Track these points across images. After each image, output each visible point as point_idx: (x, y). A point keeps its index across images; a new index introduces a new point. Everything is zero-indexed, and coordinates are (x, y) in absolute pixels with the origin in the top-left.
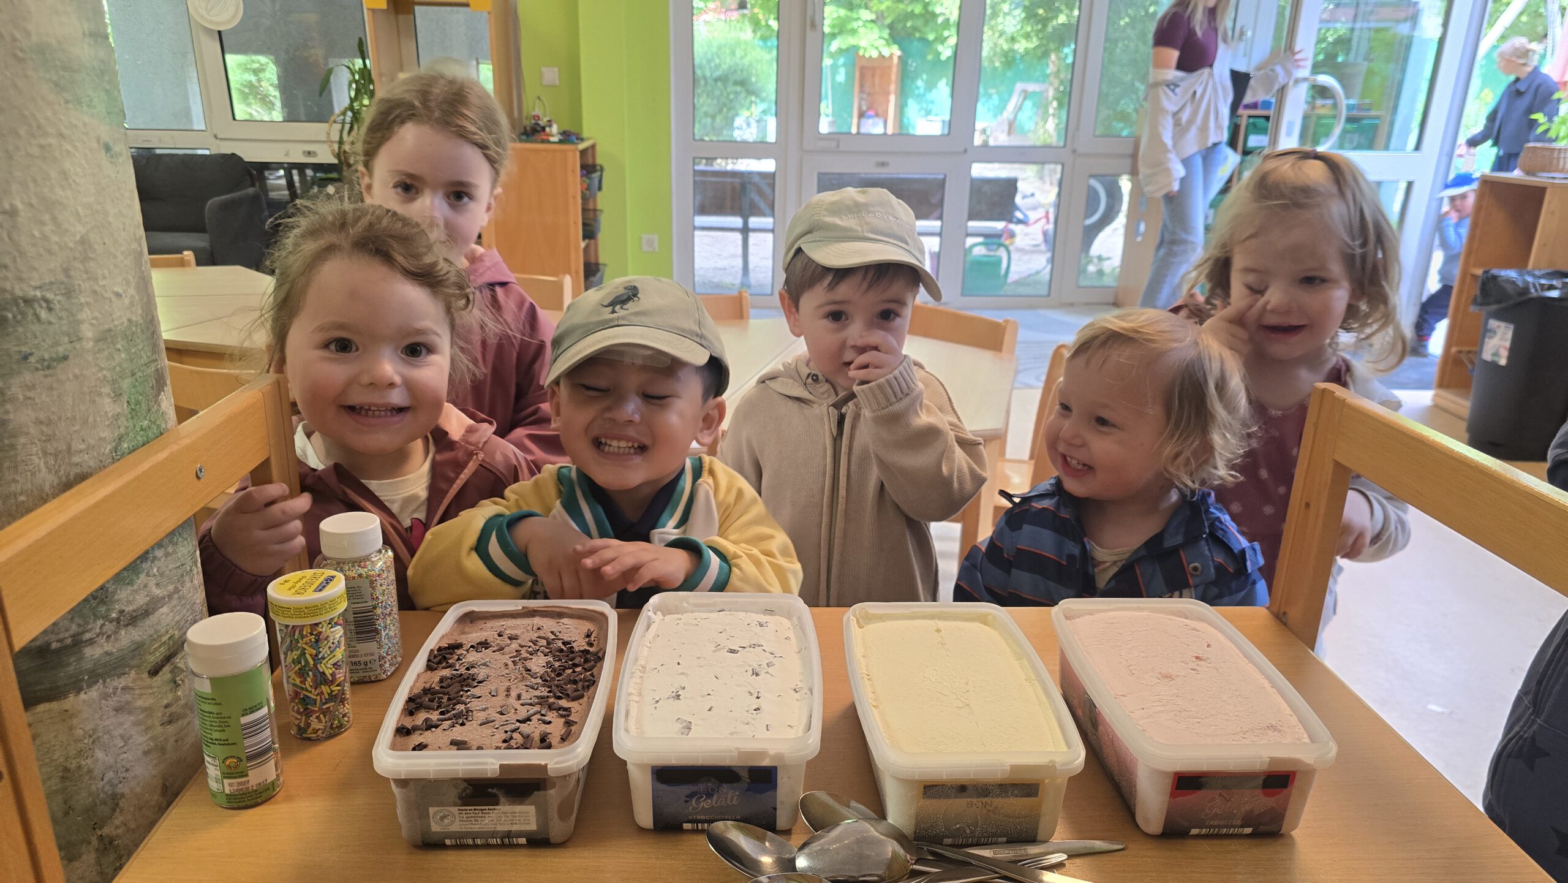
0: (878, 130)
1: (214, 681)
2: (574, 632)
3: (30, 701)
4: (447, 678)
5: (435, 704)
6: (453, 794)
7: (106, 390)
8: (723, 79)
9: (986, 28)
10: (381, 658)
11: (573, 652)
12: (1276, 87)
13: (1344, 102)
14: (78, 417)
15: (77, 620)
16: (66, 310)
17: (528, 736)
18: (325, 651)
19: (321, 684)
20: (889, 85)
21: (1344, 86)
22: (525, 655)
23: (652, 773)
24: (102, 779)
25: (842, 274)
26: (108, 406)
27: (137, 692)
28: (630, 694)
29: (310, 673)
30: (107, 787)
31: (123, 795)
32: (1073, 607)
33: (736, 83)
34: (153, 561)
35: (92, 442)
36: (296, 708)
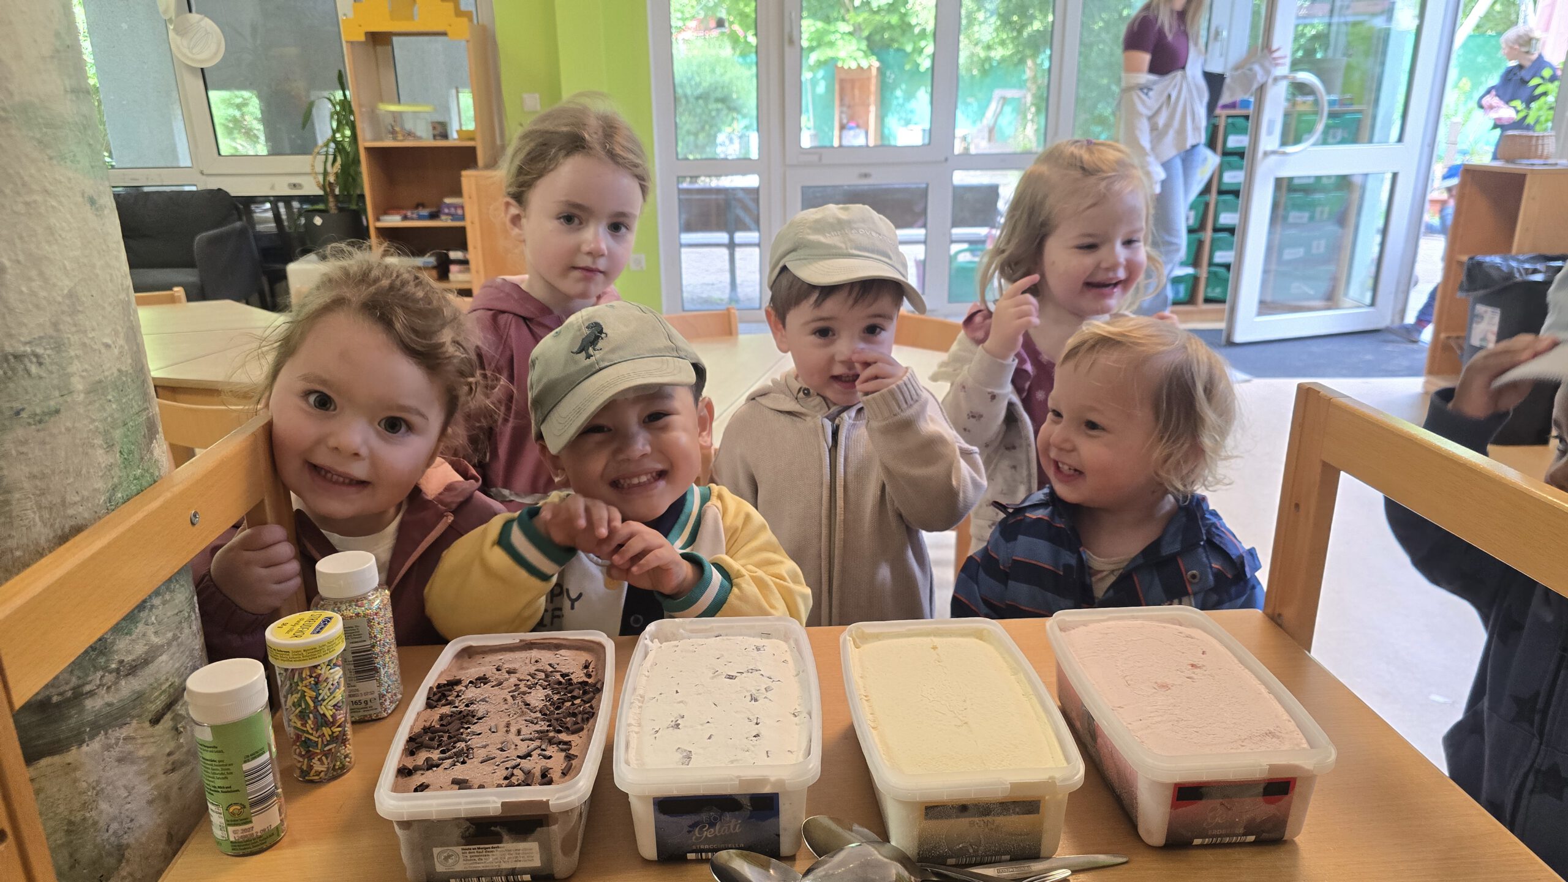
0: (860, 141)
1: (215, 729)
2: (571, 663)
3: (30, 758)
4: (447, 715)
5: (435, 743)
6: (456, 833)
7: (99, 441)
8: (704, 97)
9: (962, 37)
10: (382, 696)
11: (571, 684)
12: (1255, 86)
13: (1325, 98)
14: (71, 470)
15: (76, 672)
16: (56, 363)
17: (529, 772)
18: (324, 693)
19: (322, 726)
20: (868, 97)
21: (1323, 81)
22: (523, 689)
23: (654, 804)
24: (107, 831)
25: (827, 291)
26: (101, 457)
27: (139, 741)
28: (629, 725)
29: (311, 715)
30: (112, 839)
31: (128, 846)
32: (1067, 619)
33: (717, 100)
34: (151, 610)
35: (86, 493)
36: (298, 751)
